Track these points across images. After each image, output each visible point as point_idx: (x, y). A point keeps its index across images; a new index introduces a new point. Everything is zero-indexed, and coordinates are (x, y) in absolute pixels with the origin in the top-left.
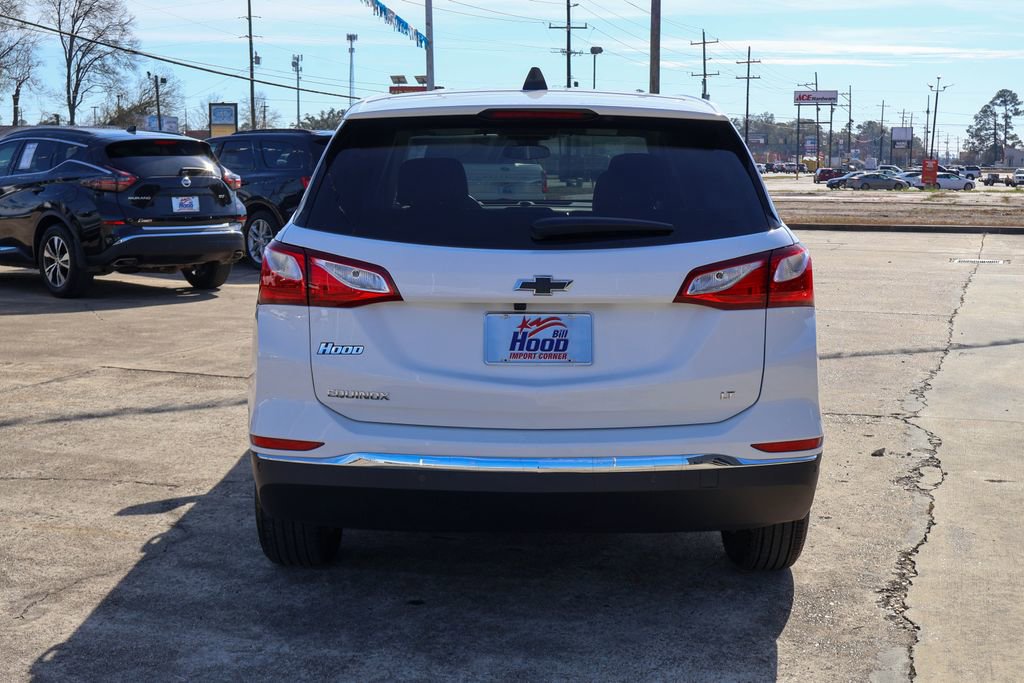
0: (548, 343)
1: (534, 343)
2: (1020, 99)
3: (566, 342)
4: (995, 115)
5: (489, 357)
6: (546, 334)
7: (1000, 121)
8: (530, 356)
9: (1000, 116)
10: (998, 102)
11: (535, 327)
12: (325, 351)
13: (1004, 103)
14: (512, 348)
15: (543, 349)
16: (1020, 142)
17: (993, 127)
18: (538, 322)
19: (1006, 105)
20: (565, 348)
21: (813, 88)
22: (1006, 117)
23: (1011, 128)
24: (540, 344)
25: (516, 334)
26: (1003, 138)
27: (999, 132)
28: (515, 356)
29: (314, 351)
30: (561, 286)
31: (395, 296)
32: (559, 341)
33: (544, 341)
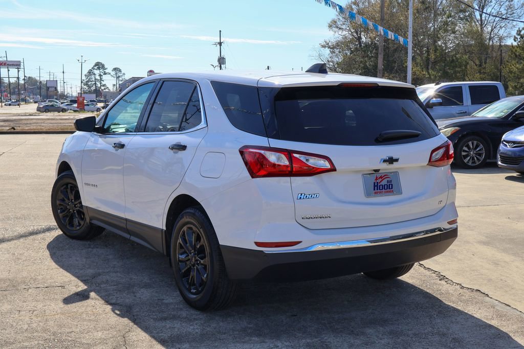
0: (386, 186)
1: (381, 186)
2: (106, 67)
3: (392, 185)
4: (95, 74)
5: (368, 195)
6: (384, 182)
7: (98, 77)
8: (381, 192)
9: (98, 75)
10: (96, 68)
11: (380, 180)
12: (301, 197)
13: (99, 68)
14: (374, 190)
15: (385, 189)
16: (107, 88)
17: (94, 80)
18: (381, 177)
19: (100, 70)
20: (392, 188)
21: (5, 59)
22: (100, 75)
23: (103, 81)
24: (383, 187)
25: (374, 183)
26: (99, 86)
27: (97, 83)
28: (376, 193)
29: (295, 198)
30: (397, 160)
31: (333, 169)
32: (389, 185)
33: (385, 185)
